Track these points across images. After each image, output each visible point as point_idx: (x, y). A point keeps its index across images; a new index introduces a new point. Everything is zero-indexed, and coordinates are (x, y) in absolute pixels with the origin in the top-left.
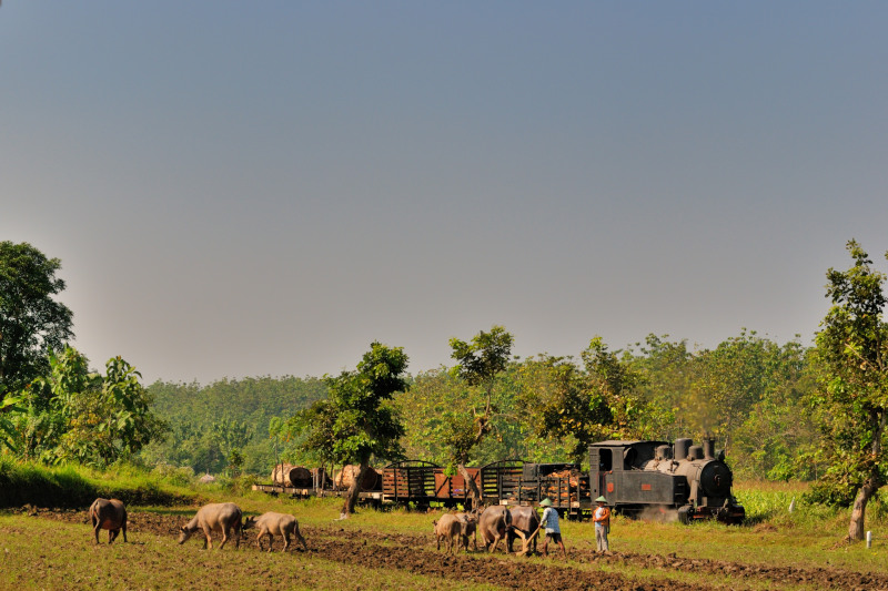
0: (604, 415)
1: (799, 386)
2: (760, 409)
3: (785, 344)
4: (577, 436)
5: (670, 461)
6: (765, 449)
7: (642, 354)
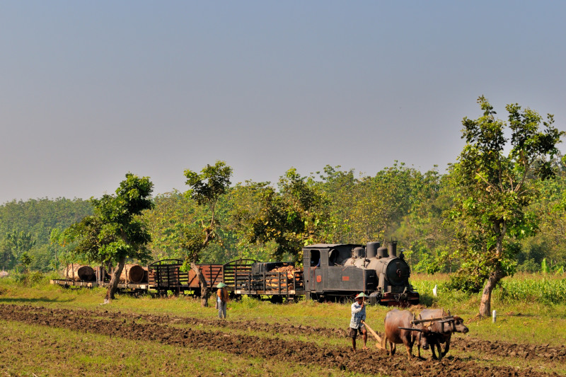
0: (298, 225)
1: (437, 203)
2: (408, 220)
3: (427, 172)
4: (277, 242)
5: (363, 259)
6: (413, 249)
7: (321, 180)
